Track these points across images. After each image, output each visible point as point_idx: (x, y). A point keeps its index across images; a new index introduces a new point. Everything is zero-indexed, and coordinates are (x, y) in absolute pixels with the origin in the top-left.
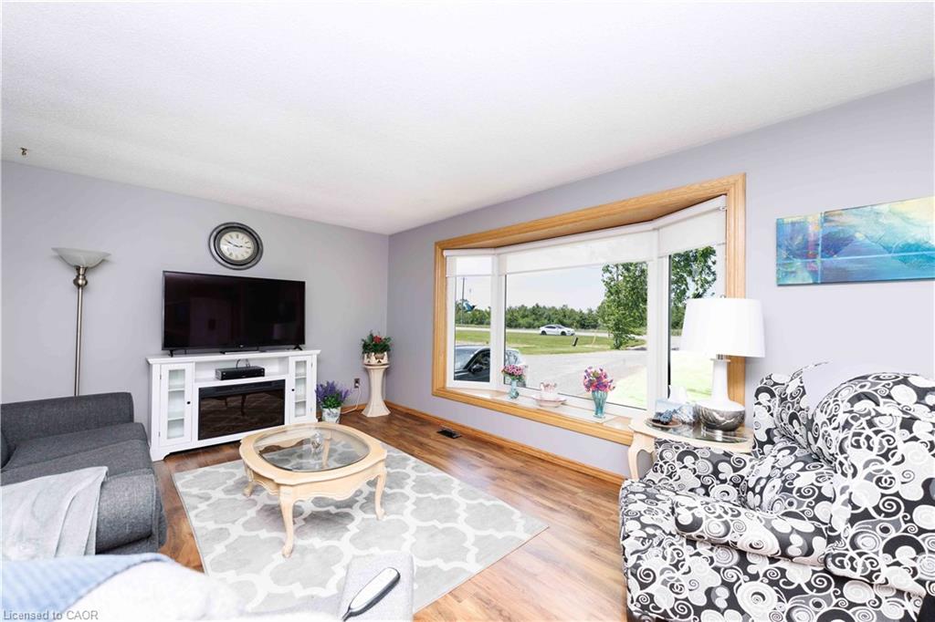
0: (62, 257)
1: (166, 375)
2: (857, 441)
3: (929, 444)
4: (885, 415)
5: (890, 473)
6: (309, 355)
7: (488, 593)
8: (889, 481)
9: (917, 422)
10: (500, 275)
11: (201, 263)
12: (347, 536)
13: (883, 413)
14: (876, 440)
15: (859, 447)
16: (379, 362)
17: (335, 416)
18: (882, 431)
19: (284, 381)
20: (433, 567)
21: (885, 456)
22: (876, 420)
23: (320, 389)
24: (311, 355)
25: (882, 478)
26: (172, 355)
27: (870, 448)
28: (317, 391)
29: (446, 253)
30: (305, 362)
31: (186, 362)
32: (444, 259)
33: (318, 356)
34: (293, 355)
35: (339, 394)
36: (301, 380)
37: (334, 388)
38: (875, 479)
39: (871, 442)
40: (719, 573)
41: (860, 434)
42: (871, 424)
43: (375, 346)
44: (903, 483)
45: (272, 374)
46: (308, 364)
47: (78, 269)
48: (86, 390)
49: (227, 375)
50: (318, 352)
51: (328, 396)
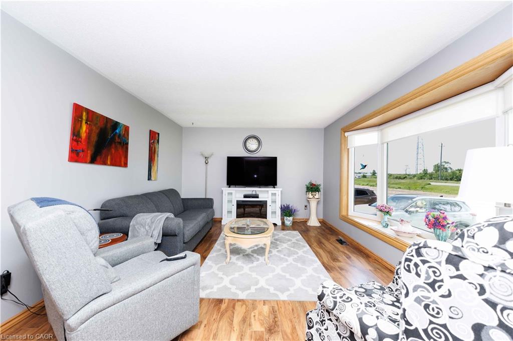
0: (202, 155)
1: (227, 194)
2: (408, 266)
3: (479, 288)
4: (430, 247)
5: (437, 304)
6: (277, 190)
7: (279, 310)
8: (436, 310)
9: (464, 261)
10: (383, 144)
11: (240, 153)
12: (251, 265)
13: (429, 245)
14: (423, 268)
15: (409, 271)
16: (314, 197)
17: (289, 221)
18: (428, 262)
19: (266, 201)
20: (267, 289)
21: (432, 285)
22: (423, 251)
23: (283, 206)
24: (278, 191)
25: (429, 305)
26: (229, 187)
27: (418, 275)
28: (281, 208)
29: (346, 134)
30: (275, 194)
31: (233, 190)
32: (346, 139)
33: (281, 191)
34: (271, 190)
35: (291, 210)
36: (274, 202)
37: (289, 207)
38: (423, 304)
39: (418, 269)
40: (340, 338)
41: (410, 260)
42: (419, 254)
43: (313, 188)
44: (450, 317)
45: (261, 198)
46: (277, 195)
47: (206, 158)
48: (208, 197)
49: (245, 196)
50: (281, 189)
51: (287, 211)
